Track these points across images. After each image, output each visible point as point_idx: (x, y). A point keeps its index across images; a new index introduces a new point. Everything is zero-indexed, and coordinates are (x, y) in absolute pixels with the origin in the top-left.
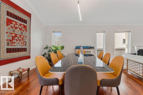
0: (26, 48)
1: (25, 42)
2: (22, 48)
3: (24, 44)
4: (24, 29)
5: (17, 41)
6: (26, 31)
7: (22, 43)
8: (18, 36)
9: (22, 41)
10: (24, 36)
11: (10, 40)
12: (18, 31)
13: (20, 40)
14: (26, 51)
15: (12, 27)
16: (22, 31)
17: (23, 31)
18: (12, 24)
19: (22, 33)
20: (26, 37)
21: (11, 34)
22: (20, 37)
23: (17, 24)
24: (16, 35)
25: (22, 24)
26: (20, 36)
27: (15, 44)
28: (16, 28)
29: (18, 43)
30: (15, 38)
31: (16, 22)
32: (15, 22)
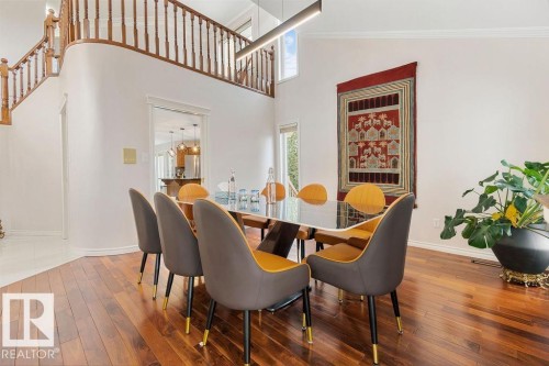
0: (398, 175)
1: (391, 156)
2: (384, 174)
3: (390, 162)
4: (390, 122)
5: (369, 156)
6: (397, 124)
7: (382, 161)
8: (372, 144)
9: (384, 157)
10: (389, 142)
11: (355, 157)
12: (372, 134)
13: (376, 155)
14: (396, 182)
15: (358, 130)
16: (382, 129)
17: (387, 128)
18: (358, 123)
19: (382, 135)
20: (398, 141)
21: (357, 143)
22: (378, 146)
23: (368, 119)
24: (367, 143)
25: (380, 113)
26: (377, 142)
27: (365, 164)
28: (367, 128)
29: (373, 162)
30: (366, 151)
31: (366, 116)
32: (363, 115)
